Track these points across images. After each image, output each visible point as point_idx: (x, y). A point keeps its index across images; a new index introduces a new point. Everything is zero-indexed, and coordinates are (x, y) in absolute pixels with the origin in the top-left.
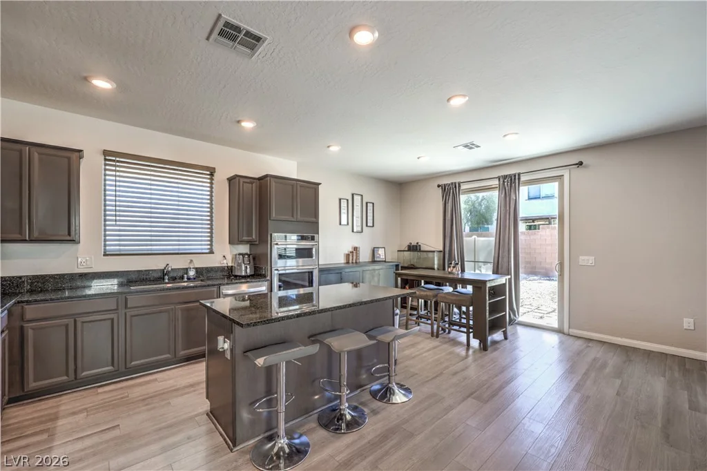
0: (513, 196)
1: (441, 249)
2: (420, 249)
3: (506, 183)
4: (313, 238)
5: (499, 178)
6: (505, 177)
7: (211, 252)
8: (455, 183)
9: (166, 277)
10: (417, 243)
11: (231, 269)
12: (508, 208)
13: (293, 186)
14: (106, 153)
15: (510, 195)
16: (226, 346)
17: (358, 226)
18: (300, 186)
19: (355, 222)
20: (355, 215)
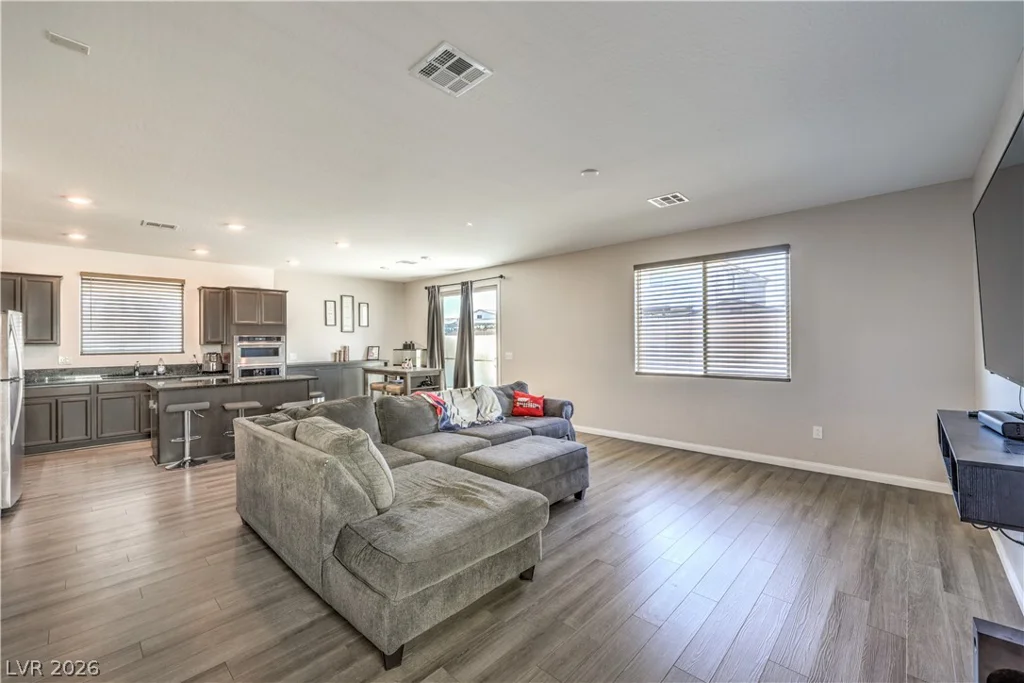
1: (426, 347)
2: (413, 348)
4: (279, 339)
5: (460, 284)
6: (463, 284)
7: (183, 352)
8: (435, 286)
9: (137, 374)
10: (411, 342)
11: (201, 366)
13: (256, 294)
14: (82, 274)
16: (155, 406)
17: (348, 326)
18: (265, 295)
19: (345, 323)
20: (345, 316)
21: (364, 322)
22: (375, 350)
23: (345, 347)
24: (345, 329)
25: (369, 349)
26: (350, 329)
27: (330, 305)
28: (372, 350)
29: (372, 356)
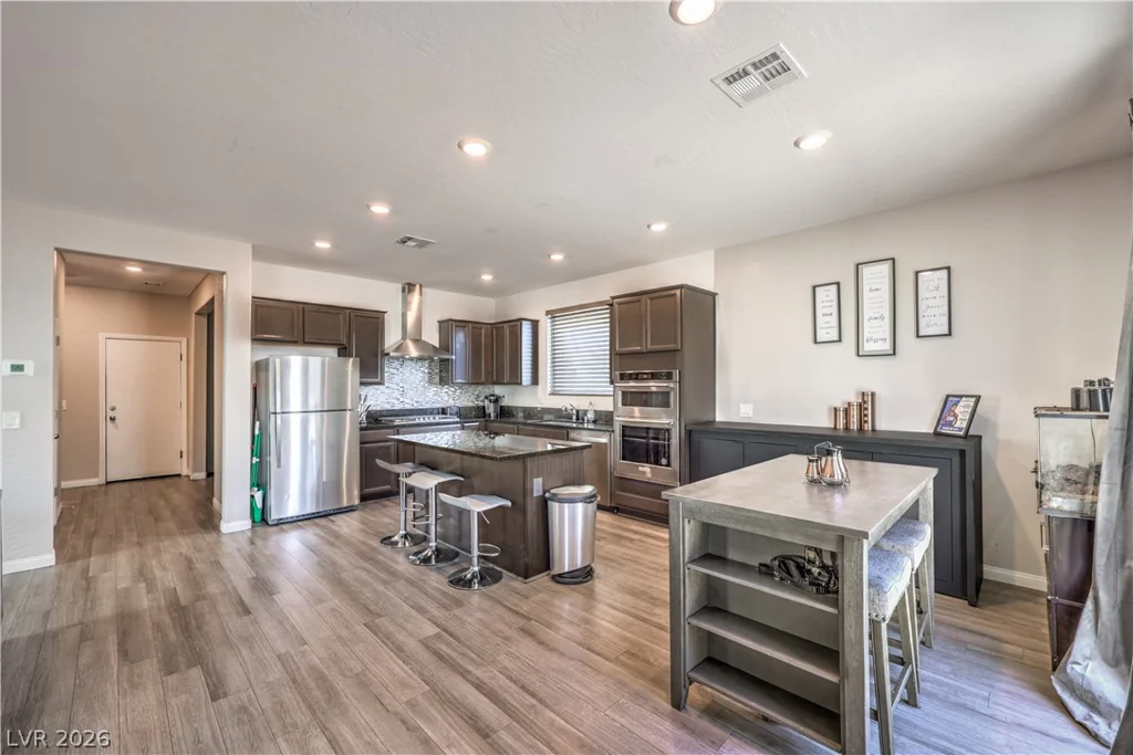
4: (670, 376)
13: (640, 302)
17: (876, 337)
18: (651, 299)
19: (867, 332)
20: (867, 313)
22: (962, 410)
23: (865, 394)
24: (868, 347)
25: (949, 401)
26: (885, 347)
27: (826, 295)
28: (956, 404)
29: (950, 424)
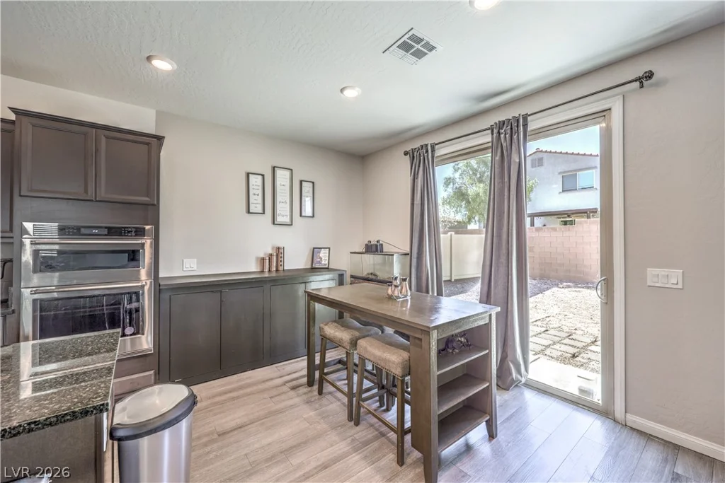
0: (515, 158)
1: (408, 250)
2: (382, 251)
3: (502, 136)
4: (140, 232)
5: (491, 129)
6: (501, 124)
8: (427, 145)
10: (378, 242)
12: (506, 179)
13: (85, 134)
15: (510, 156)
17: (283, 214)
18: (107, 137)
19: (278, 211)
20: (279, 198)
21: (308, 210)
22: (323, 254)
23: (279, 248)
24: (279, 219)
25: (315, 251)
26: (287, 220)
27: (255, 181)
28: (320, 252)
29: (320, 263)
